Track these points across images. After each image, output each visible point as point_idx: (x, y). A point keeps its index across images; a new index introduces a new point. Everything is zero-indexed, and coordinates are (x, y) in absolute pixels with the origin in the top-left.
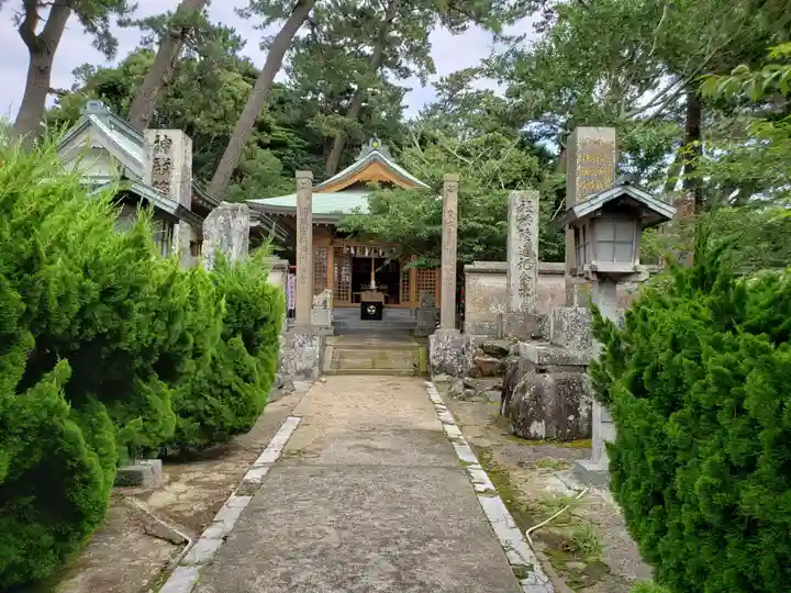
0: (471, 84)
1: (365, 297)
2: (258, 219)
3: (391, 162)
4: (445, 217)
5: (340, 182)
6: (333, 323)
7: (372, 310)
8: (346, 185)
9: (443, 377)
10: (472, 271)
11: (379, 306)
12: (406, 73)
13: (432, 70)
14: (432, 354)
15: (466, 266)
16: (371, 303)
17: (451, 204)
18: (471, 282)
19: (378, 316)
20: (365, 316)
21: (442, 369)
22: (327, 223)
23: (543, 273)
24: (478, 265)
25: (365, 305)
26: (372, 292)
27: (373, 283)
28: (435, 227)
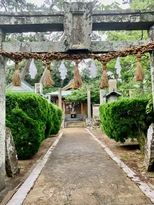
1: (72, 113)
5: (65, 88)
7: (73, 116)
8: (66, 89)
9: (89, 127)
10: (94, 106)
11: (75, 115)
14: (86, 123)
16: (73, 115)
17: (89, 93)
19: (75, 117)
20: (72, 117)
21: (89, 125)
22: (63, 98)
25: (72, 115)
26: (73, 112)
27: (73, 110)
28: (86, 98)
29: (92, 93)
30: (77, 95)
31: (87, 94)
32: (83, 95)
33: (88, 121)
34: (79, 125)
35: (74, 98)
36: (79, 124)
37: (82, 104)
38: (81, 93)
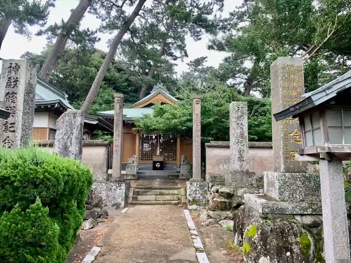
0: (204, 64)
1: (155, 159)
2: (97, 120)
3: (167, 94)
4: (194, 117)
5: (142, 103)
6: (138, 173)
7: (158, 165)
9: (194, 207)
10: (209, 147)
11: (162, 163)
12: (176, 58)
13: (186, 55)
14: (188, 193)
15: (206, 144)
16: (158, 162)
17: (197, 110)
18: (209, 152)
19: (162, 168)
20: (155, 168)
21: (194, 201)
22: (131, 122)
23: (251, 147)
24: (213, 143)
25: (155, 163)
26: (158, 157)
27: (158, 152)
28: (189, 124)
29: (205, 112)
30: (166, 115)
31: (191, 115)
32: (180, 117)
33: (191, 188)
34: (168, 197)
35: (159, 123)
36: (169, 194)
37: (179, 140)
38: (175, 112)
